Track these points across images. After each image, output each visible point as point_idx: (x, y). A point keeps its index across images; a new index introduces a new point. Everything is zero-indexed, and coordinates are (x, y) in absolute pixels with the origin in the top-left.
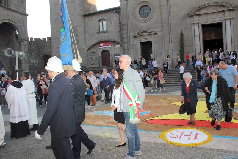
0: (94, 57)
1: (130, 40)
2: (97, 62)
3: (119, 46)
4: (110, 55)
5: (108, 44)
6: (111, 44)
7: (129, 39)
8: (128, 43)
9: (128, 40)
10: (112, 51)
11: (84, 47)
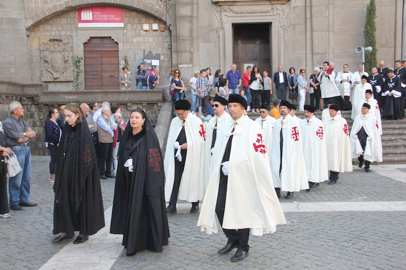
0: (58, 58)
1: (198, 12)
2: (69, 75)
3: (155, 26)
4: (121, 55)
5: (113, 17)
6: (126, 19)
7: (195, 7)
8: (191, 22)
9: (192, 10)
10: (128, 42)
11: (14, 14)
